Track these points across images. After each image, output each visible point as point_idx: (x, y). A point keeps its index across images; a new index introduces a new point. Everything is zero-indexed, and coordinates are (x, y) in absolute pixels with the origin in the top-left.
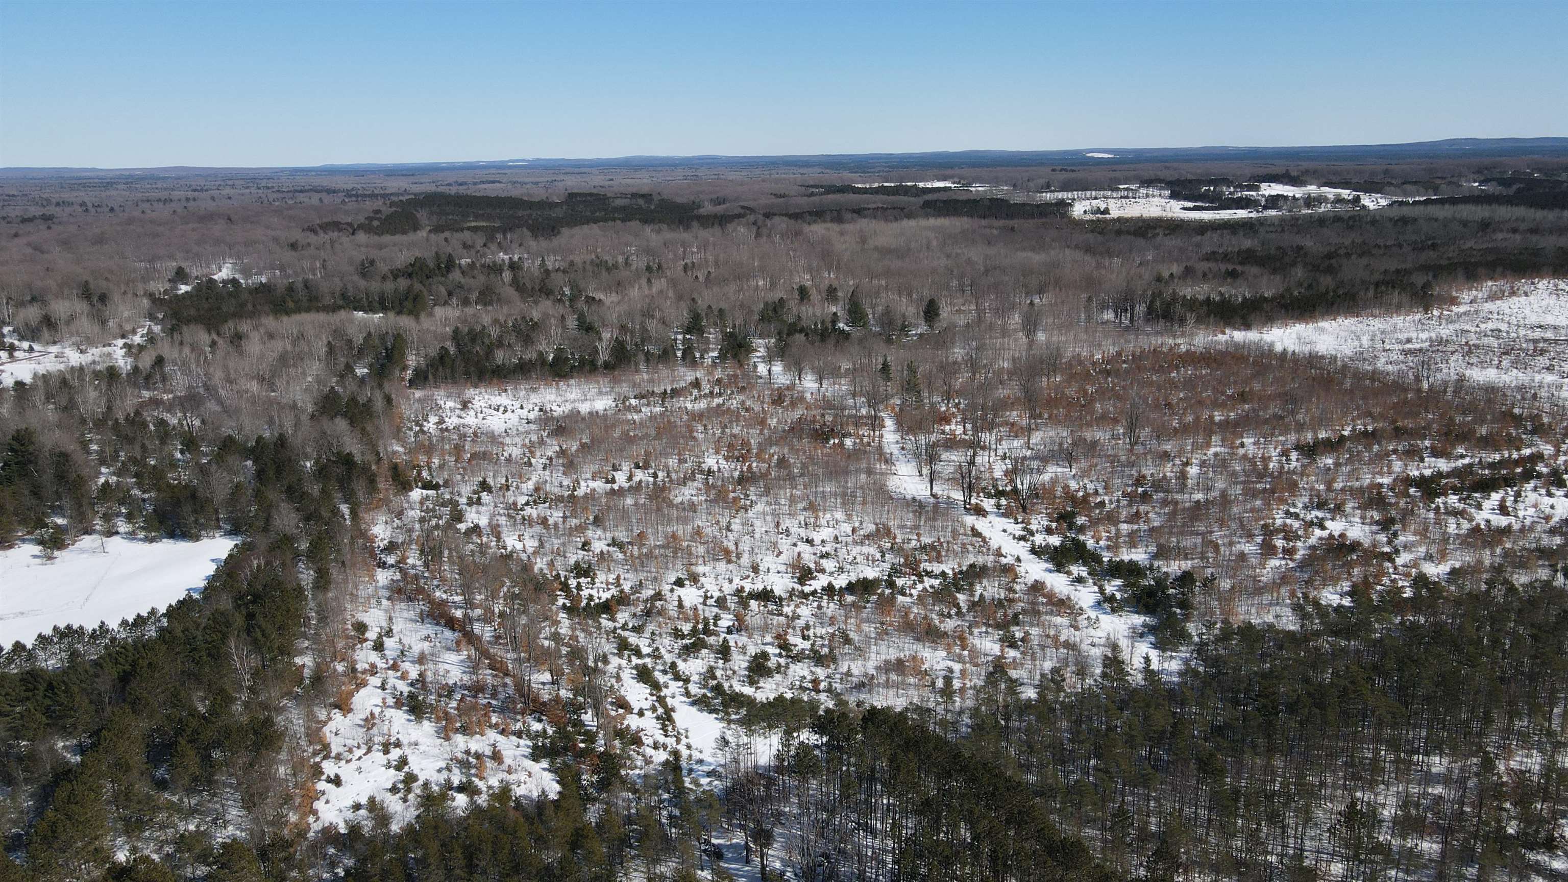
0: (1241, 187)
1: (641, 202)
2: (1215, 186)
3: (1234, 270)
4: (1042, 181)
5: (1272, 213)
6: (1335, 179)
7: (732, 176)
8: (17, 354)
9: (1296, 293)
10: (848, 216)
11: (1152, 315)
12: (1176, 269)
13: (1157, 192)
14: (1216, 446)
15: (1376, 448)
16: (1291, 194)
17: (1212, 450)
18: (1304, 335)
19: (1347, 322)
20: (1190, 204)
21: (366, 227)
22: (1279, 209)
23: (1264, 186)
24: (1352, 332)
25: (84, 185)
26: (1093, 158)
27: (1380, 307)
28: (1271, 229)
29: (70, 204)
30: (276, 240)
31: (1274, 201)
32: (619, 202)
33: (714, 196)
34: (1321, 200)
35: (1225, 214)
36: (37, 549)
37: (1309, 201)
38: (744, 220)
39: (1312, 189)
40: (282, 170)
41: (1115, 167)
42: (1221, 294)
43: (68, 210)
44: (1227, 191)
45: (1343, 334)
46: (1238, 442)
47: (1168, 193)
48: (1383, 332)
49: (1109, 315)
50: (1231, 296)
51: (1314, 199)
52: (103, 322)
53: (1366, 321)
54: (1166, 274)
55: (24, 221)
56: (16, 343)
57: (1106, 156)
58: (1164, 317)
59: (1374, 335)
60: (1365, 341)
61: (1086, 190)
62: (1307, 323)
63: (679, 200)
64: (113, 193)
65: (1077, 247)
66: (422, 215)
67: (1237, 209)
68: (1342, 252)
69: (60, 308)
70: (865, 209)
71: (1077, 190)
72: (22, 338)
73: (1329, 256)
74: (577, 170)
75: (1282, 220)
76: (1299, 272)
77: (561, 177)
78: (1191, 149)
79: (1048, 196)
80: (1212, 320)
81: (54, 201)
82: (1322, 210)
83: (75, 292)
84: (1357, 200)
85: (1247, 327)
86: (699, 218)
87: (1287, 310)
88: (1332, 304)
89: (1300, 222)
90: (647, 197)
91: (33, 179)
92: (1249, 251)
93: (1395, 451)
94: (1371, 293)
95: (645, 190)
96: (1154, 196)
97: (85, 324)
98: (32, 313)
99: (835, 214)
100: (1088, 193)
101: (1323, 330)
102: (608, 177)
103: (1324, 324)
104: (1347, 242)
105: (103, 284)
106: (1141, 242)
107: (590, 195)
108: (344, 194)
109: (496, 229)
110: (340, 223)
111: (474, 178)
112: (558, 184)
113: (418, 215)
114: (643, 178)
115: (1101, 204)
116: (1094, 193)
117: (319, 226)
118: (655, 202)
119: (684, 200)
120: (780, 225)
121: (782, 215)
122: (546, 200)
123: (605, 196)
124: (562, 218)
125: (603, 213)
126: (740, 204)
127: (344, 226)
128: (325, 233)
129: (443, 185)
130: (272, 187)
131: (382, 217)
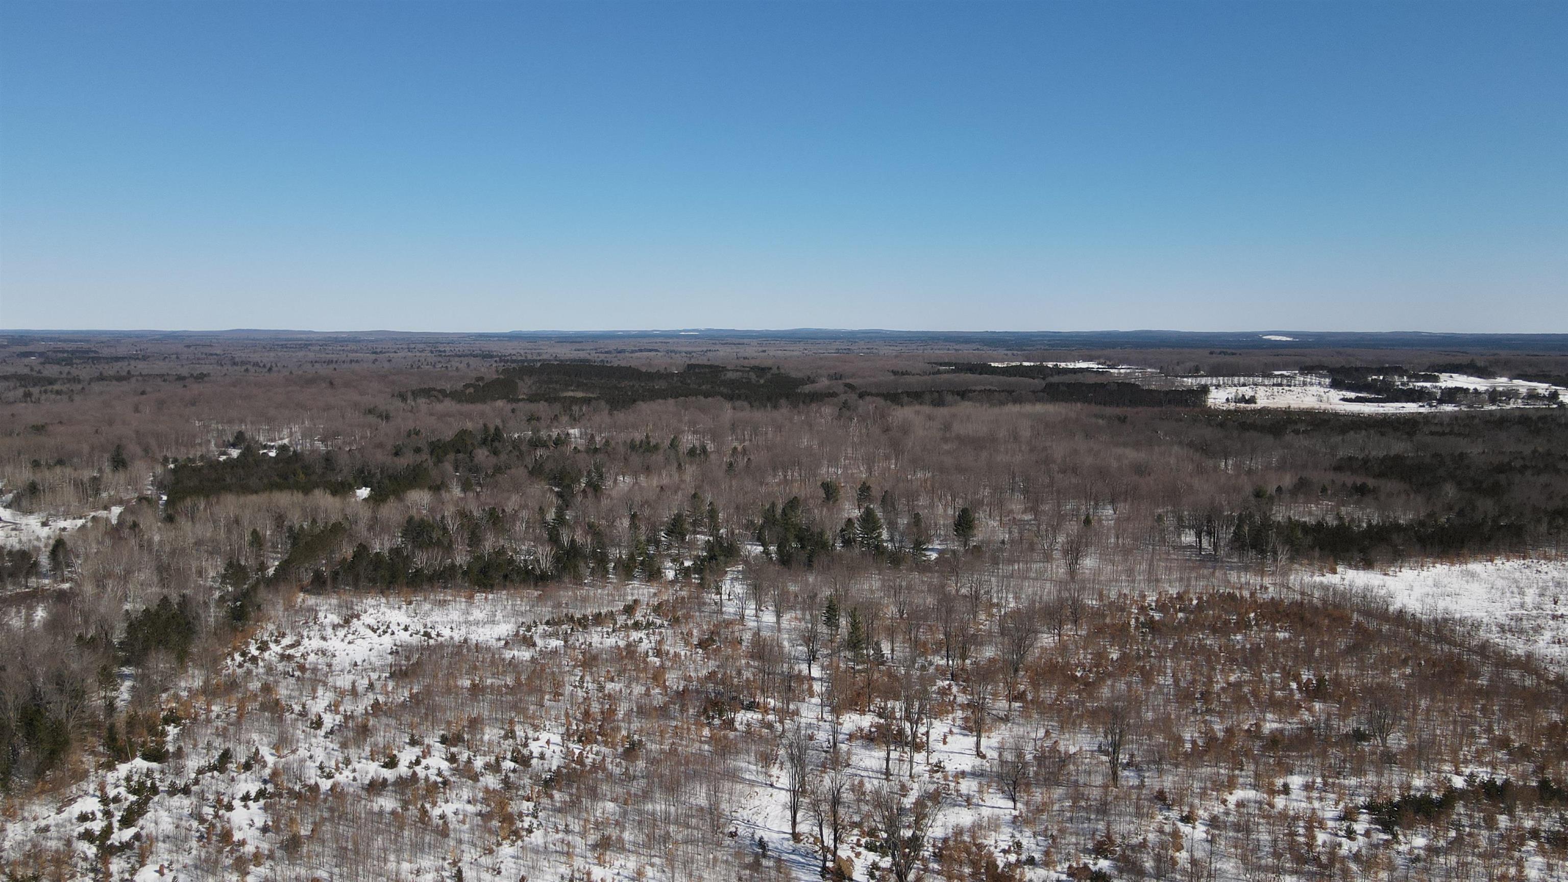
0: (1418, 378)
2: (1385, 374)
3: (1364, 485)
4: (1190, 364)
5: (1449, 408)
6: (1530, 371)
7: (886, 350)
9: (1443, 520)
10: (949, 398)
11: (1240, 544)
12: (1288, 480)
13: (1315, 380)
14: (1244, 786)
15: (1503, 821)
16: (1471, 387)
17: (1239, 794)
18: (1445, 581)
19: (1508, 565)
20: (1353, 395)
21: (456, 396)
22: (1458, 404)
23: (1444, 376)
24: (1516, 581)
26: (1270, 340)
27: (1557, 546)
28: (1438, 429)
31: (1451, 395)
32: (730, 375)
34: (1511, 394)
35: (1391, 408)
37: (1494, 396)
38: (836, 400)
39: (1502, 382)
41: (1281, 351)
42: (1340, 518)
44: (1398, 381)
45: (1500, 583)
46: (1279, 782)
47: (1328, 381)
48: (1558, 584)
49: (1188, 538)
50: (1352, 520)
51: (1501, 394)
53: (1535, 564)
54: (1271, 489)
57: (1284, 339)
58: (1253, 547)
59: (1545, 588)
60: (1530, 597)
61: (1233, 375)
62: (1453, 564)
63: (794, 374)
65: (1191, 445)
66: (525, 387)
67: (1407, 402)
68: (1518, 464)
70: (970, 391)
71: (1224, 376)
73: (1501, 469)
74: (737, 341)
75: (1454, 417)
76: (1450, 490)
78: (1381, 334)
79: (1189, 381)
80: (1317, 553)
82: (1508, 407)
84: (1554, 396)
85: (1368, 565)
87: (1424, 547)
88: (1489, 539)
89: (1477, 421)
90: (761, 370)
92: (1398, 458)
93: (1534, 834)
94: (1543, 528)
96: (1312, 384)
99: (936, 395)
100: (1236, 379)
101: (1473, 575)
102: (760, 349)
103: (1475, 567)
104: (1527, 450)
106: (1269, 440)
107: (711, 366)
108: (498, 359)
109: (574, 400)
110: (434, 389)
111: (635, 346)
112: (710, 354)
113: (520, 384)
114: (796, 351)
115: (1248, 392)
116: (1242, 379)
117: (413, 393)
118: (769, 376)
119: (800, 375)
120: (869, 405)
121: (878, 395)
122: (662, 371)
123: (724, 369)
124: (664, 390)
125: (709, 386)
126: (848, 381)
127: (435, 393)
128: (415, 400)
129: (601, 353)
130: (445, 351)
131: (481, 384)
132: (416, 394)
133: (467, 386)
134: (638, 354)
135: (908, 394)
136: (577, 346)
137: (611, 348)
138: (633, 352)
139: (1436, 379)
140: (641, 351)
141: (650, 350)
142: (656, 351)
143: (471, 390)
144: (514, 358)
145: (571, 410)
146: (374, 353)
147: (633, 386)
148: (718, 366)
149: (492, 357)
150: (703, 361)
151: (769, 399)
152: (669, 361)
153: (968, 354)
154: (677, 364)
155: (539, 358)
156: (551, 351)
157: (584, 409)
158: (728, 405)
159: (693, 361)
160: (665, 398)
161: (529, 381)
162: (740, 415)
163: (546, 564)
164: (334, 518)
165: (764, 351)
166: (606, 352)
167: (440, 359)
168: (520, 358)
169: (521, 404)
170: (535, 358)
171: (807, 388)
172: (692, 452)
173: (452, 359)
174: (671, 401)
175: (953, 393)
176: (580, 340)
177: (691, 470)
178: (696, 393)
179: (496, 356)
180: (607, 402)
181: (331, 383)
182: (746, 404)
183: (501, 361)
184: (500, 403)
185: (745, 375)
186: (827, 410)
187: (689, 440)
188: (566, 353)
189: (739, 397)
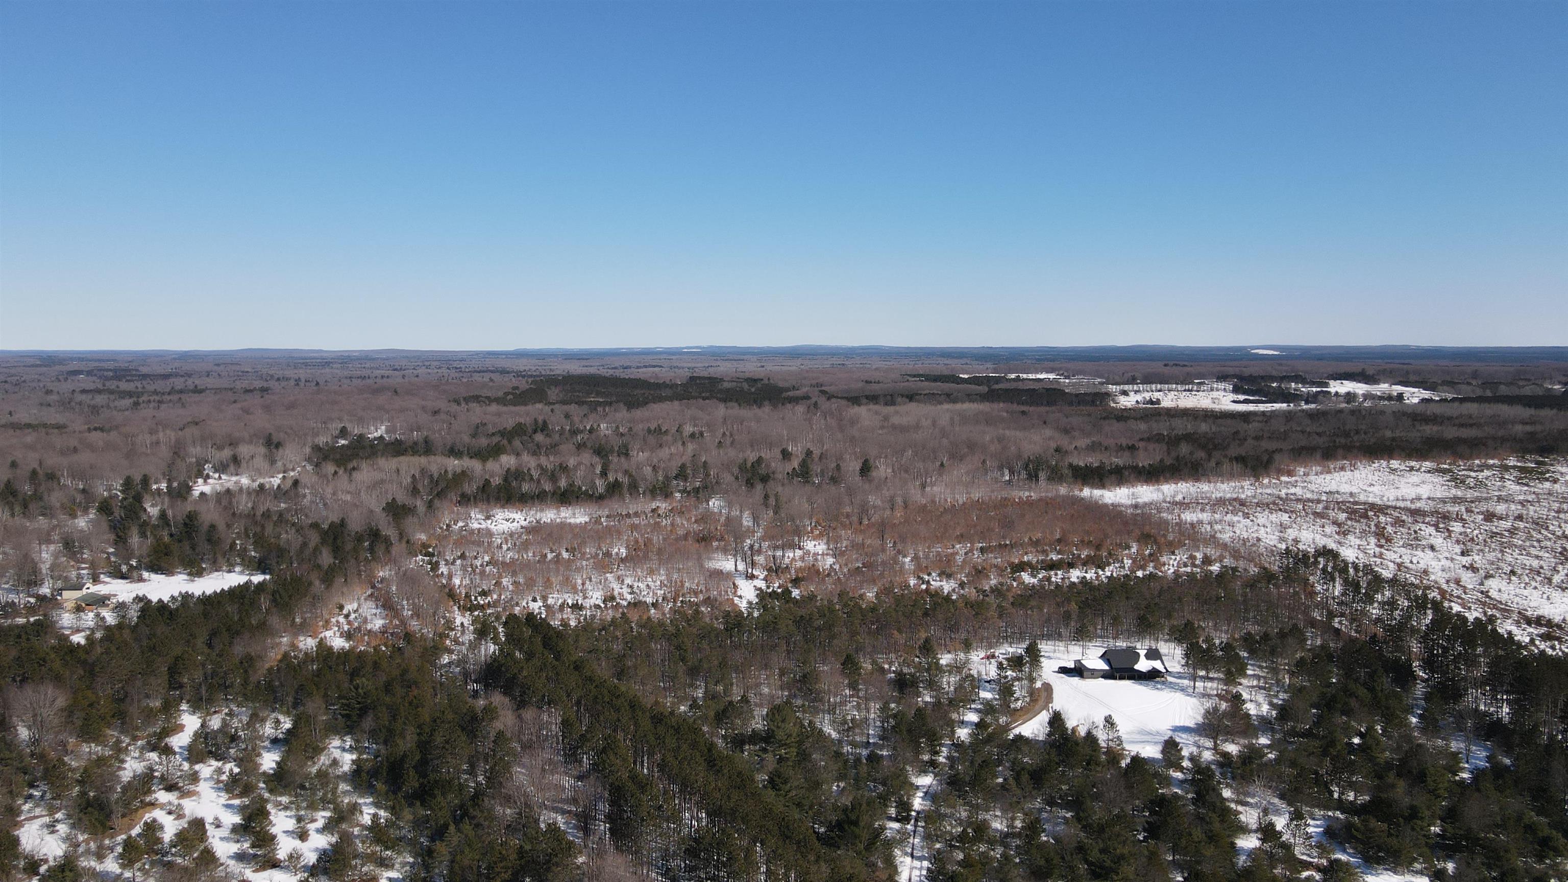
6: (1412, 378)
8: (210, 481)
10: (899, 399)
20: (1242, 397)
21: (498, 400)
23: (1332, 383)
25: (306, 365)
26: (1257, 354)
29: (288, 379)
30: (423, 408)
32: (726, 385)
33: (814, 382)
36: (185, 577)
39: (1383, 387)
40: (477, 353)
43: (284, 384)
47: (1232, 387)
52: (273, 462)
55: (247, 391)
56: (211, 474)
57: (1271, 352)
59: (1189, 494)
60: (1179, 498)
64: (327, 370)
66: (553, 393)
67: (1280, 403)
69: (244, 450)
70: (917, 394)
71: (1152, 384)
72: (216, 471)
78: (1371, 347)
79: (1113, 387)
81: (276, 377)
83: (261, 441)
90: (753, 381)
91: (268, 358)
96: (1217, 389)
97: (259, 462)
98: (227, 453)
99: (889, 398)
100: (1154, 386)
101: (1159, 490)
102: (759, 365)
105: (282, 435)
107: (709, 378)
109: (599, 404)
110: (481, 396)
111: (640, 362)
112: (711, 369)
113: (547, 392)
114: (794, 366)
115: (1157, 395)
116: (1159, 386)
117: (465, 399)
118: (759, 385)
119: (786, 385)
120: (834, 404)
121: (842, 398)
122: (668, 382)
123: (722, 380)
124: (670, 395)
125: (707, 392)
126: (823, 388)
127: (483, 399)
128: (467, 404)
129: (609, 368)
130: (461, 368)
131: (518, 392)
132: (467, 400)
133: (506, 394)
134: (643, 369)
135: (867, 397)
136: (584, 363)
137: (617, 365)
138: (638, 367)
139: (1326, 385)
140: (646, 367)
141: (654, 366)
142: (660, 367)
143: (511, 397)
144: (529, 373)
145: (596, 410)
147: (644, 392)
148: (716, 378)
149: (508, 372)
150: (705, 374)
151: (755, 402)
152: (673, 374)
153: (940, 366)
154: (680, 376)
156: (561, 367)
157: (607, 409)
158: (722, 406)
159: (695, 375)
160: (672, 401)
161: (554, 389)
162: (730, 411)
163: (601, 490)
164: (459, 470)
165: (763, 367)
166: (613, 368)
167: (461, 374)
169: (556, 406)
171: (791, 394)
172: (692, 436)
173: (473, 374)
174: (676, 403)
175: (902, 396)
176: (585, 357)
177: (691, 447)
178: (696, 398)
180: (625, 404)
181: (396, 391)
182: (736, 404)
184: (539, 405)
185: (739, 385)
186: (800, 409)
187: (688, 429)
188: (576, 368)
189: (731, 400)
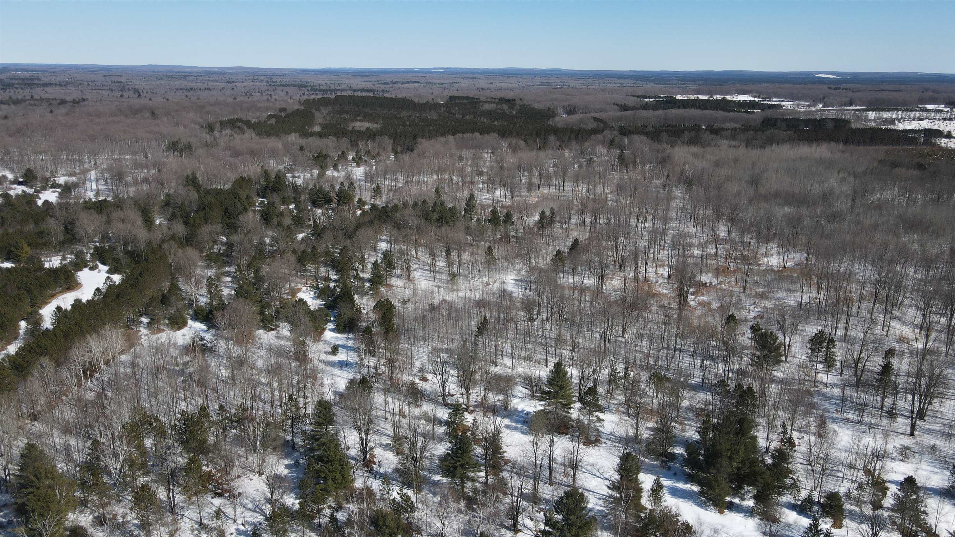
1: (505, 107)
7: (573, 84)
21: (257, 127)
32: (487, 107)
33: (566, 104)
38: (600, 137)
63: (536, 106)
74: (471, 76)
77: (459, 80)
86: (555, 131)
95: (510, 95)
100: (912, 114)
102: (489, 82)
107: (465, 98)
108: (309, 88)
109: (361, 133)
110: (244, 120)
112: (456, 86)
113: (317, 114)
117: (221, 123)
122: (430, 102)
123: (477, 100)
124: (436, 121)
125: (472, 116)
127: (240, 124)
129: (382, 84)
130: (276, 82)
131: (283, 115)
132: (224, 124)
133: (270, 117)
134: (407, 85)
136: (366, 79)
137: (388, 80)
138: (403, 83)
140: (408, 82)
141: (415, 82)
142: (419, 82)
143: (273, 121)
145: (357, 145)
146: (229, 82)
147: (410, 116)
148: (473, 98)
154: (440, 96)
155: (338, 88)
156: (348, 82)
161: (325, 111)
165: (492, 83)
166: (385, 84)
167: (269, 88)
168: (326, 88)
169: (311, 139)
170: (336, 88)
173: (278, 88)
176: (367, 74)
179: (309, 86)
181: (153, 114)
183: (311, 90)
184: (293, 138)
185: (499, 107)
188: (358, 84)
